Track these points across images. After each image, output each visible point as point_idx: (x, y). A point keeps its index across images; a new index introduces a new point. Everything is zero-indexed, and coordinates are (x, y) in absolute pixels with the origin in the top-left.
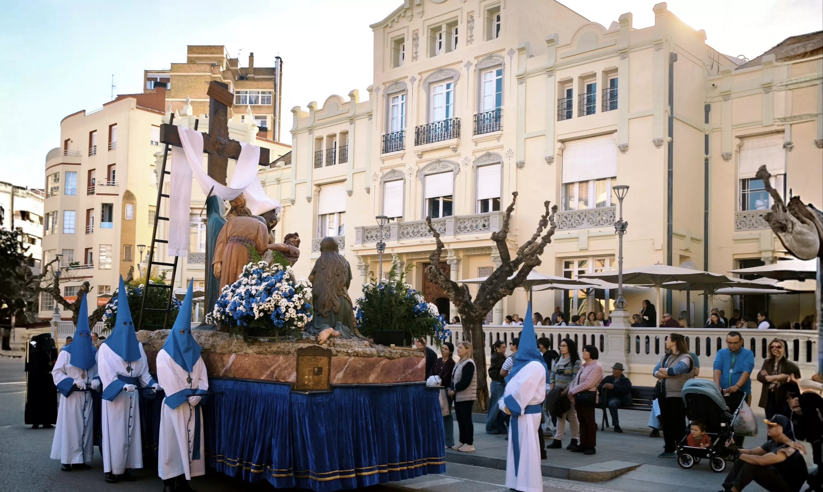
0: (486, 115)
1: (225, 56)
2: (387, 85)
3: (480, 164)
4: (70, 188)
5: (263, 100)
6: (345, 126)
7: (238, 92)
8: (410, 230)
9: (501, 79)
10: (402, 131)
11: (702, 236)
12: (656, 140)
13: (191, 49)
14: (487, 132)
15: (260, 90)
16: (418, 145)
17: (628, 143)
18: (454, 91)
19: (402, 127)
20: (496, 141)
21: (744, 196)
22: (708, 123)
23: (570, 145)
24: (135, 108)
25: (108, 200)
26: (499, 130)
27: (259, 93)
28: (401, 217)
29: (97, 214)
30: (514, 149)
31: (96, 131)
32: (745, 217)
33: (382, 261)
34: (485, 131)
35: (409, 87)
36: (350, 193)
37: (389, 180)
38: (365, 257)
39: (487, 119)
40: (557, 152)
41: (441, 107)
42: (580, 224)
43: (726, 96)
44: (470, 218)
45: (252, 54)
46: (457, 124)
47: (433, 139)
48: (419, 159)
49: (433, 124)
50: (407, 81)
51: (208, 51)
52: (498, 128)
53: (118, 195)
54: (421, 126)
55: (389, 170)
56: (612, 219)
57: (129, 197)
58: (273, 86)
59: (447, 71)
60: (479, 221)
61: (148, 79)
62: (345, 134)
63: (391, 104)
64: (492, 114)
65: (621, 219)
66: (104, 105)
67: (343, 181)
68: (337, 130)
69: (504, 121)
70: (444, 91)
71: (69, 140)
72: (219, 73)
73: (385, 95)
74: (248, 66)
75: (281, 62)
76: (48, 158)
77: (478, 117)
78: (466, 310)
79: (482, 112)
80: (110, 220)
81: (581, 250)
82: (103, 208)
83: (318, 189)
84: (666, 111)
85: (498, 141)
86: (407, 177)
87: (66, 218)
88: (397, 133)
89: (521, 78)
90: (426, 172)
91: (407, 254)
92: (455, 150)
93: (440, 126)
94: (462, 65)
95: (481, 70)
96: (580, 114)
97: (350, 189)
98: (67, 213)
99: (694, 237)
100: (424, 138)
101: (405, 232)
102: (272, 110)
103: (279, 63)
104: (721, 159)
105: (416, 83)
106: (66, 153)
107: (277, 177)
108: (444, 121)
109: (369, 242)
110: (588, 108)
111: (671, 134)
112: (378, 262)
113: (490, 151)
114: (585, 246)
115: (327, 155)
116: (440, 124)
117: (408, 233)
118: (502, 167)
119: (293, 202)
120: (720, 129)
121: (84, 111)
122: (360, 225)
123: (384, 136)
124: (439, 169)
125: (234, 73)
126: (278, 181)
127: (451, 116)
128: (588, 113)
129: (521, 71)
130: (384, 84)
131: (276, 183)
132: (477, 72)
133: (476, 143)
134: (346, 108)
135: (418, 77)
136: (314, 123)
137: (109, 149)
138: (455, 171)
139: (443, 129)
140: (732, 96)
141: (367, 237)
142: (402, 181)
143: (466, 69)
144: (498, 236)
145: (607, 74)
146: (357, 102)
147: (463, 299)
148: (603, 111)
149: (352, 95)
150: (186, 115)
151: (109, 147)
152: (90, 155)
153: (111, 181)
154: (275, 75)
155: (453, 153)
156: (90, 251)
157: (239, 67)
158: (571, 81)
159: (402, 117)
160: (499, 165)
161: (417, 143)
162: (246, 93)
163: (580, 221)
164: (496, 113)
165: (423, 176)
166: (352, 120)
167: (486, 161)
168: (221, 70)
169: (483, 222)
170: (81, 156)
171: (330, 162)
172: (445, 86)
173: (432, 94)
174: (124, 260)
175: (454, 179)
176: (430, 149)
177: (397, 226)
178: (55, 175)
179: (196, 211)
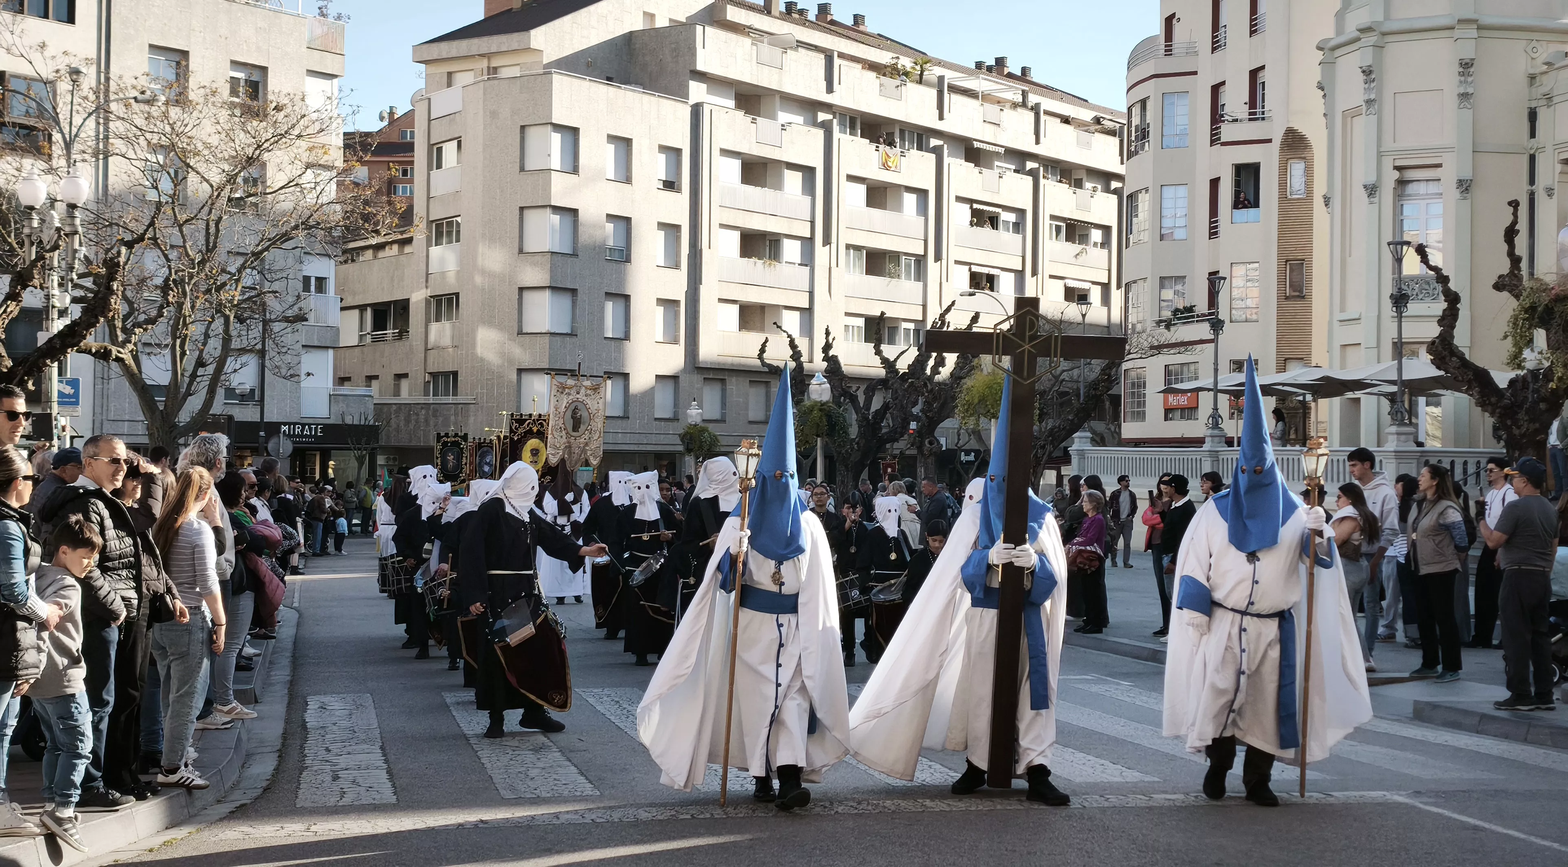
4: (1172, 131)
25: (1248, 155)
53: (1269, 141)
57: (1295, 143)
71: (1174, 15)
76: (1132, 64)
82: (1238, 175)
98: (1170, 190)
106: (1168, 51)
137: (1252, 32)
151: (1251, 26)
152: (1214, 50)
153: (1258, 111)
170: (1197, 54)
174: (1287, 298)
178: (1143, 103)
179: (1410, 175)
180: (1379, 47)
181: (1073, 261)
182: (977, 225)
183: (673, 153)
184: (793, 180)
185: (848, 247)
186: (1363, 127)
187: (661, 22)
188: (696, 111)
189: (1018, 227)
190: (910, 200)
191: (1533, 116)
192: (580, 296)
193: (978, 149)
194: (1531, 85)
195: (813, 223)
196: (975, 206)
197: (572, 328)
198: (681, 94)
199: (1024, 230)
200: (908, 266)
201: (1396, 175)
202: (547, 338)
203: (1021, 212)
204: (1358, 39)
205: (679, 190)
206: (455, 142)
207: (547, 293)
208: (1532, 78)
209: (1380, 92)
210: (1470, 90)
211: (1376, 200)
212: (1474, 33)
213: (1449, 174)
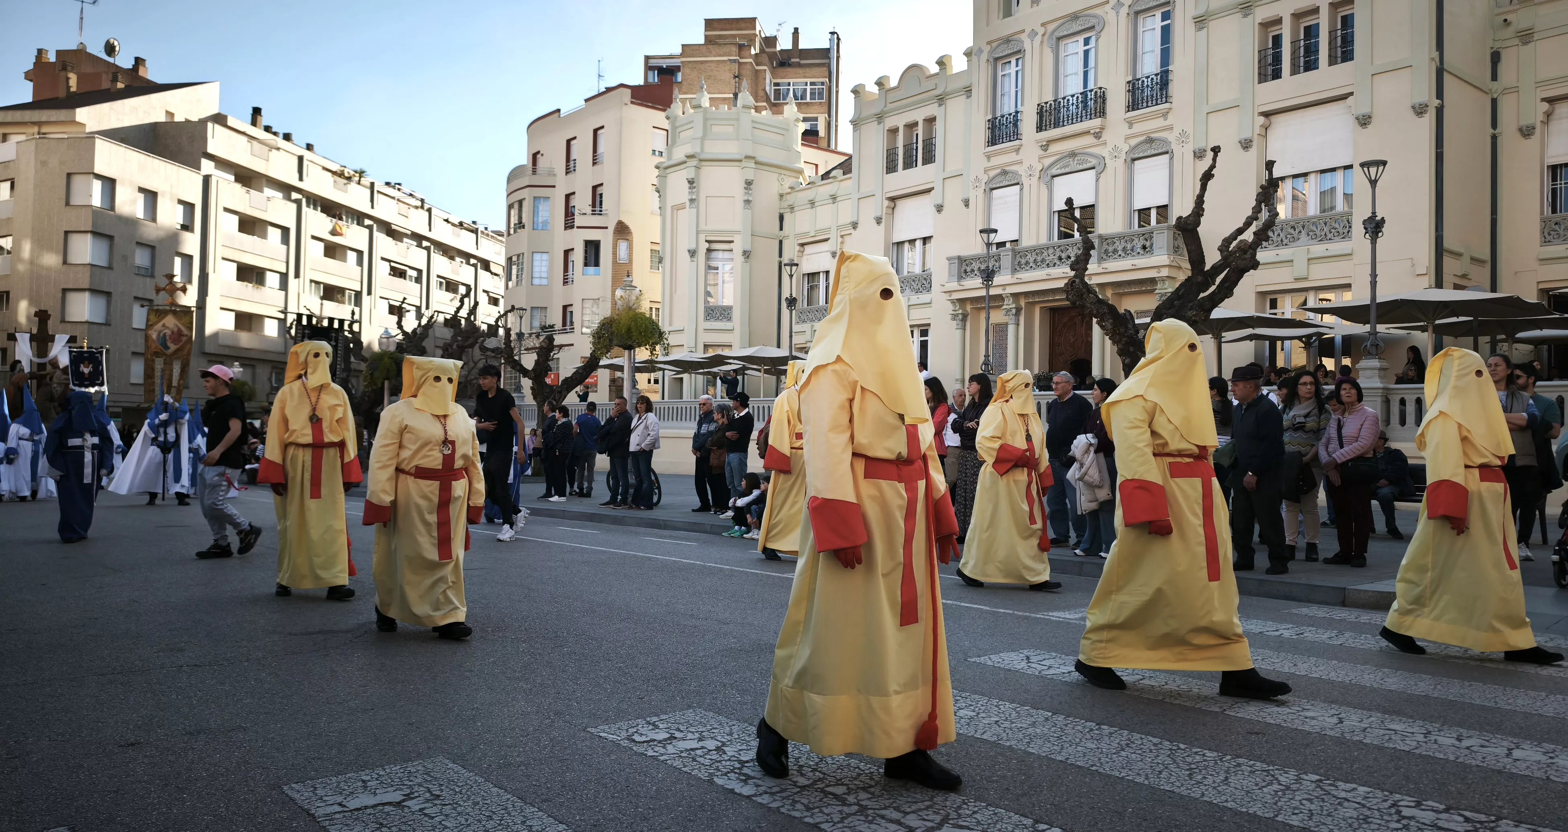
0: (1146, 80)
1: (758, 33)
2: (994, 45)
3: (1137, 156)
4: (540, 220)
5: (813, 94)
6: (932, 110)
7: (777, 84)
8: (1031, 258)
9: (1168, 25)
10: (1017, 112)
11: (1486, 255)
12: (1417, 105)
13: (710, 24)
14: (1147, 107)
15: (809, 81)
16: (1041, 131)
17: (1372, 112)
18: (1096, 47)
19: (1016, 107)
20: (1162, 119)
21: (1554, 191)
22: (1496, 80)
23: (1277, 119)
24: (629, 103)
25: (593, 235)
26: (1166, 102)
27: (806, 85)
28: (1017, 241)
29: (578, 256)
30: (1190, 131)
31: (575, 138)
32: (1556, 224)
33: (990, 308)
34: (1145, 104)
35: (1027, 45)
36: (939, 208)
37: (998, 185)
38: (962, 301)
39: (1148, 86)
40: (1257, 130)
41: (1076, 74)
42: (1294, 240)
43: (1526, 37)
44: (1121, 237)
45: (796, 30)
46: (1101, 98)
47: (1063, 121)
48: (1043, 153)
49: (1064, 98)
50: (1024, 37)
51: (734, 26)
52: (1164, 100)
53: (606, 228)
54: (1046, 103)
55: (999, 171)
56: (1346, 231)
57: (622, 230)
58: (827, 73)
59: (1085, 18)
60: (1136, 240)
61: (648, 68)
62: (930, 121)
63: (1000, 74)
64: (1155, 78)
65: (1374, 213)
66: (586, 100)
67: (928, 191)
68: (919, 115)
69: (1174, 88)
70: (1081, 48)
71: (538, 152)
72: (750, 56)
73: (991, 60)
74: (791, 48)
75: (838, 39)
76: (509, 180)
77: (1134, 84)
78: (1131, 349)
79: (1139, 76)
80: (597, 264)
81: (1297, 280)
82: (586, 246)
83: (892, 205)
84: (1433, 59)
85: (1165, 120)
86: (1025, 180)
87: (536, 263)
88: (1010, 115)
89: (1200, 22)
90: (1054, 171)
91: (1026, 294)
92: (1098, 135)
93: (1075, 102)
94: (1108, 7)
95: (1137, 13)
96: (1295, 71)
97: (939, 202)
98: (537, 257)
99: (1477, 255)
100: (1050, 121)
101: (1023, 261)
102: (826, 108)
103: (836, 41)
104: (1518, 135)
105: (1038, 39)
106: (534, 172)
107: (832, 193)
108: (1081, 94)
109: (968, 278)
110: (1306, 62)
111: (1440, 95)
112: (984, 308)
113: (1153, 135)
114: (1304, 274)
115: (904, 154)
116: (1075, 98)
117: (1027, 263)
118: (1171, 158)
119: (855, 225)
120: (1516, 90)
121: (559, 111)
122: (955, 254)
123: (989, 121)
124: (1074, 165)
125: (772, 56)
126: (834, 198)
127: (1091, 85)
128: (1307, 69)
129: (1201, 11)
130: (989, 43)
131: (831, 201)
132: (1132, 16)
133: (1131, 124)
134: (930, 84)
135: (1041, 31)
136: (885, 106)
137: (594, 164)
138: (1099, 168)
139: (1080, 105)
140: (1536, 37)
141: (966, 272)
142: (1018, 187)
143: (1114, 12)
144: (1186, 222)
145: (1336, 9)
146: (949, 73)
147: (1126, 332)
148: (1330, 64)
149: (941, 63)
150: (700, 107)
151: (594, 160)
152: (567, 173)
153: (598, 209)
154: (829, 58)
155: (1094, 141)
156: (569, 309)
157: (778, 48)
158: (1279, 21)
159: (1017, 92)
160: (1167, 156)
161: (1040, 128)
162: (789, 84)
163: (1296, 236)
164: (1161, 77)
165: (1049, 177)
166: (941, 100)
167: (1146, 151)
168: (753, 52)
169: (1142, 242)
170: (555, 175)
171: (909, 163)
172: (1082, 42)
173: (1062, 54)
175: (1097, 180)
176: (1060, 136)
177: (1010, 253)
178: (520, 202)
179: (715, 246)
180: (698, 168)
181: (449, 303)
182: (393, 275)
183: (189, 207)
184: (274, 234)
185: (312, 281)
186: (686, 217)
187: (178, 118)
188: (207, 180)
189: (418, 280)
190: (352, 256)
191: (781, 218)
192: (114, 297)
193: (395, 230)
194: (781, 200)
195: (287, 263)
196: (393, 264)
197: (107, 320)
198: (197, 167)
199: (421, 283)
200: (350, 297)
201: (707, 245)
202: (86, 326)
203: (420, 272)
204: (685, 162)
205: (192, 231)
206: (8, 184)
207: (87, 295)
208: (781, 196)
209: (698, 196)
210: (750, 199)
211: (695, 259)
212: (753, 165)
213: (738, 247)
